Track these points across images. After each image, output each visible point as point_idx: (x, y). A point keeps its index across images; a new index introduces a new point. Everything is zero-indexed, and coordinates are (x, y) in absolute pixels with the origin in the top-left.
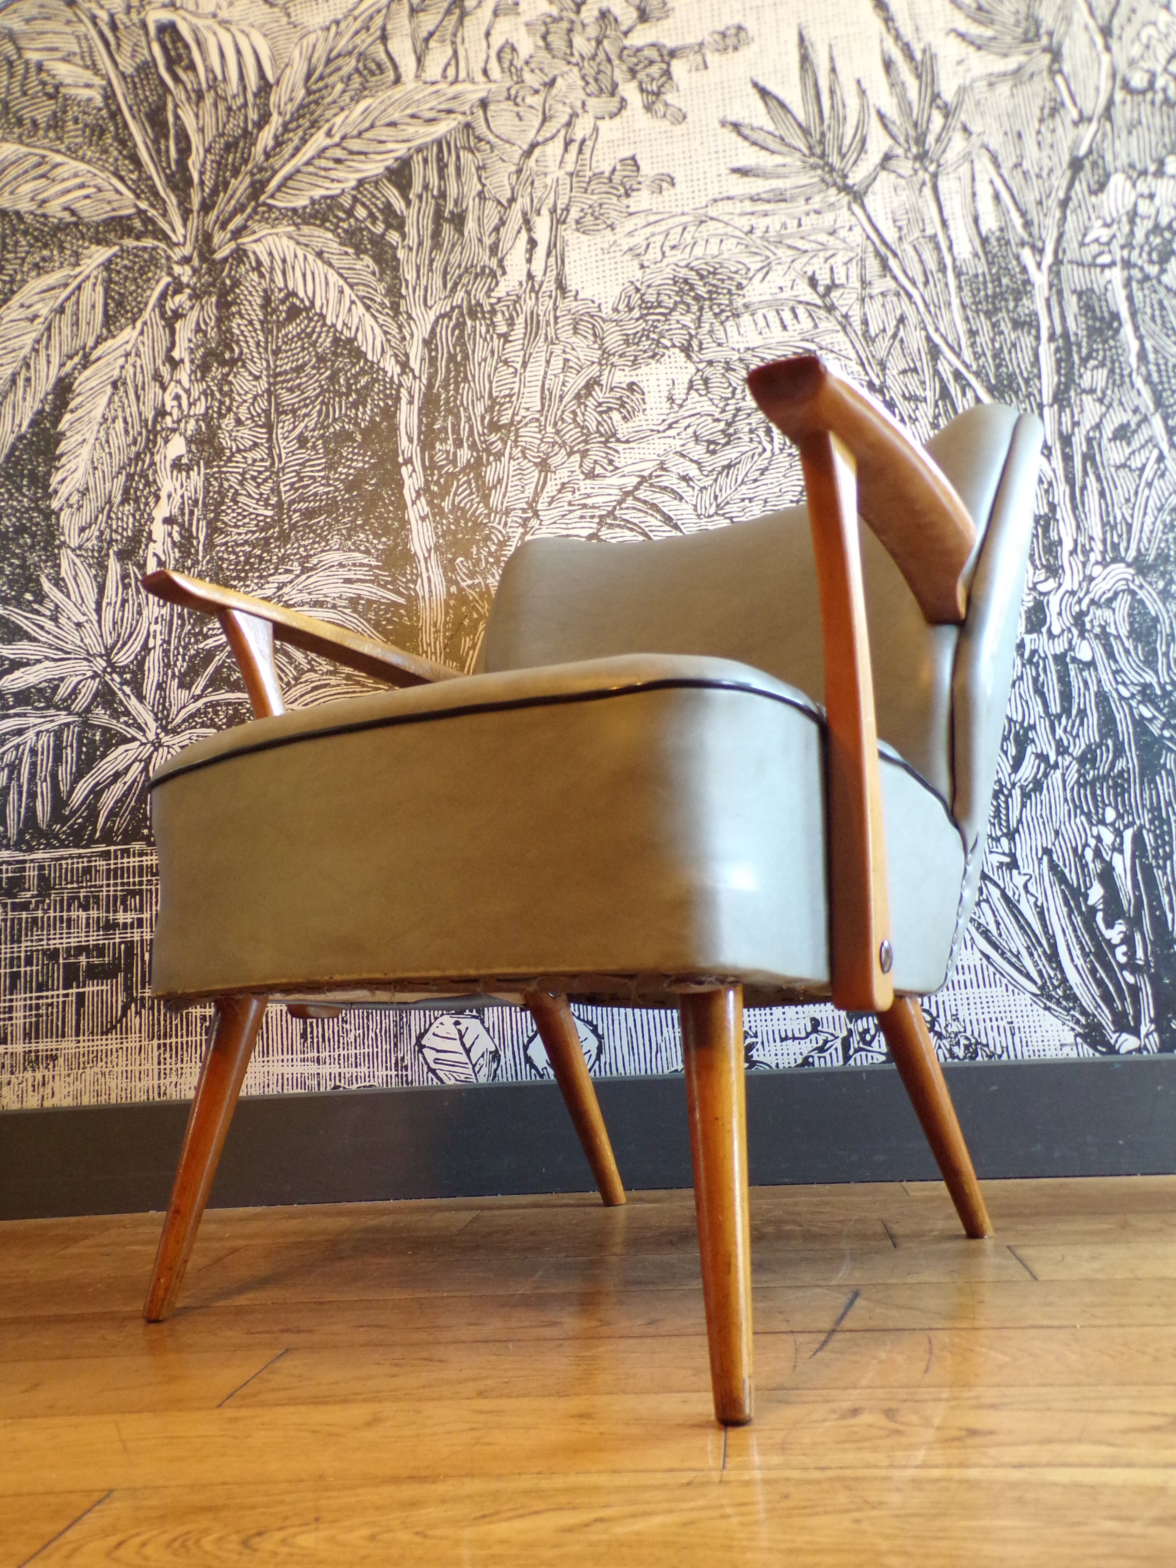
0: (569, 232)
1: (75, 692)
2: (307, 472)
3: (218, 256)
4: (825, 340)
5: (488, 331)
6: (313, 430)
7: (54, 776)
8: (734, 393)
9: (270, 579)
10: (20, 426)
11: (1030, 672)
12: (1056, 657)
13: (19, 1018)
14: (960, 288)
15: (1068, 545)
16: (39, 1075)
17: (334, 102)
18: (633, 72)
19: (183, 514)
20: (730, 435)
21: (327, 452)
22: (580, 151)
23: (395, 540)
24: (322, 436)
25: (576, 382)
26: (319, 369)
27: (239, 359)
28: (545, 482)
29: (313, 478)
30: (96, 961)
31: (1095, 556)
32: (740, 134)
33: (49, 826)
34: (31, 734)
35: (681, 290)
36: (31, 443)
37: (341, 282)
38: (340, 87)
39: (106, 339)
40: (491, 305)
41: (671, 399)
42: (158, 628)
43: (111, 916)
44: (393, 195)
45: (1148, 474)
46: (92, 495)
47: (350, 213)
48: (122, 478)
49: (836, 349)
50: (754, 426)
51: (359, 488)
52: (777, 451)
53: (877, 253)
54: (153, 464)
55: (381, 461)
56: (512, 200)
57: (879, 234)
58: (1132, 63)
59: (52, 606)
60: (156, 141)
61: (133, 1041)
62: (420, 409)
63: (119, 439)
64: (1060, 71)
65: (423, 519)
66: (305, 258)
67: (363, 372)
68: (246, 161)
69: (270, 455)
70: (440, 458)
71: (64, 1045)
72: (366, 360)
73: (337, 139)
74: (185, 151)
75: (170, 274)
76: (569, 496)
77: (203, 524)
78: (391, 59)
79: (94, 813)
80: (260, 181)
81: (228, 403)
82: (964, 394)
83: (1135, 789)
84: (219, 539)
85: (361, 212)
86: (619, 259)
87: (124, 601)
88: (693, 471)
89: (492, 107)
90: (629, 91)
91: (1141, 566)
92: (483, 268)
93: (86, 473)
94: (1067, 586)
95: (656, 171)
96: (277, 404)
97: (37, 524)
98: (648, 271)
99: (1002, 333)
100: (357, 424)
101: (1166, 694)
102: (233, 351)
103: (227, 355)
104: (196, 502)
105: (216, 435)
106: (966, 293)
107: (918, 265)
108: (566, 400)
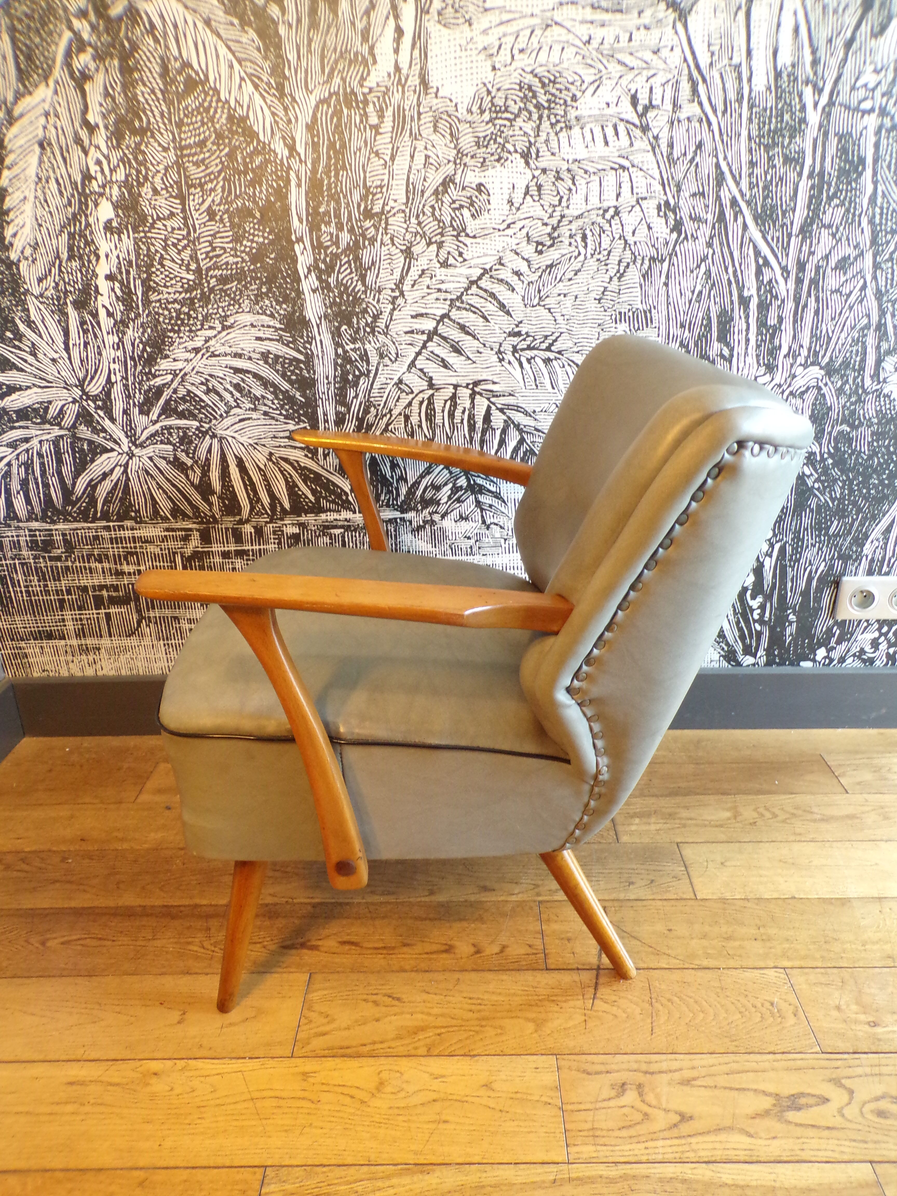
0: (432, 23)
1: (61, 412)
2: (217, 242)
3: (113, 13)
4: (637, 159)
5: (361, 121)
6: (219, 204)
7: (60, 473)
8: (560, 201)
9: (199, 333)
13: (70, 625)
14: (750, 120)
15: (784, 350)
16: (91, 658)
19: (121, 273)
20: (555, 238)
21: (232, 226)
23: (293, 307)
24: (227, 211)
25: (435, 179)
26: (218, 145)
27: (148, 129)
28: (409, 268)
29: (223, 248)
30: (114, 594)
31: (801, 360)
33: (64, 507)
34: (35, 442)
35: (525, 96)
37: (230, 56)
39: (23, 95)
40: (364, 94)
41: (510, 202)
42: (116, 366)
43: (119, 567)
45: (853, 298)
46: (43, 250)
48: (65, 236)
49: (644, 168)
50: (574, 232)
51: (262, 262)
52: (589, 256)
53: (691, 78)
54: (88, 225)
55: (278, 238)
57: (695, 58)
59: (29, 344)
61: (147, 641)
62: (307, 193)
63: (55, 201)
65: (314, 291)
66: (195, 24)
67: (256, 152)
69: (186, 224)
70: (325, 238)
71: (103, 642)
72: (259, 141)
75: (70, 28)
76: (426, 281)
77: (138, 282)
79: (93, 501)
81: (144, 172)
82: (736, 220)
84: (154, 297)
86: (474, 58)
88: (523, 267)
91: (830, 371)
92: (356, 54)
93: (34, 229)
94: (777, 381)
96: (186, 177)
97: (3, 273)
98: (499, 73)
99: (774, 166)
100: (255, 202)
101: (823, 460)
102: (141, 120)
103: (137, 124)
104: (130, 263)
105: (137, 202)
106: (754, 126)
107: (721, 93)
108: (426, 195)
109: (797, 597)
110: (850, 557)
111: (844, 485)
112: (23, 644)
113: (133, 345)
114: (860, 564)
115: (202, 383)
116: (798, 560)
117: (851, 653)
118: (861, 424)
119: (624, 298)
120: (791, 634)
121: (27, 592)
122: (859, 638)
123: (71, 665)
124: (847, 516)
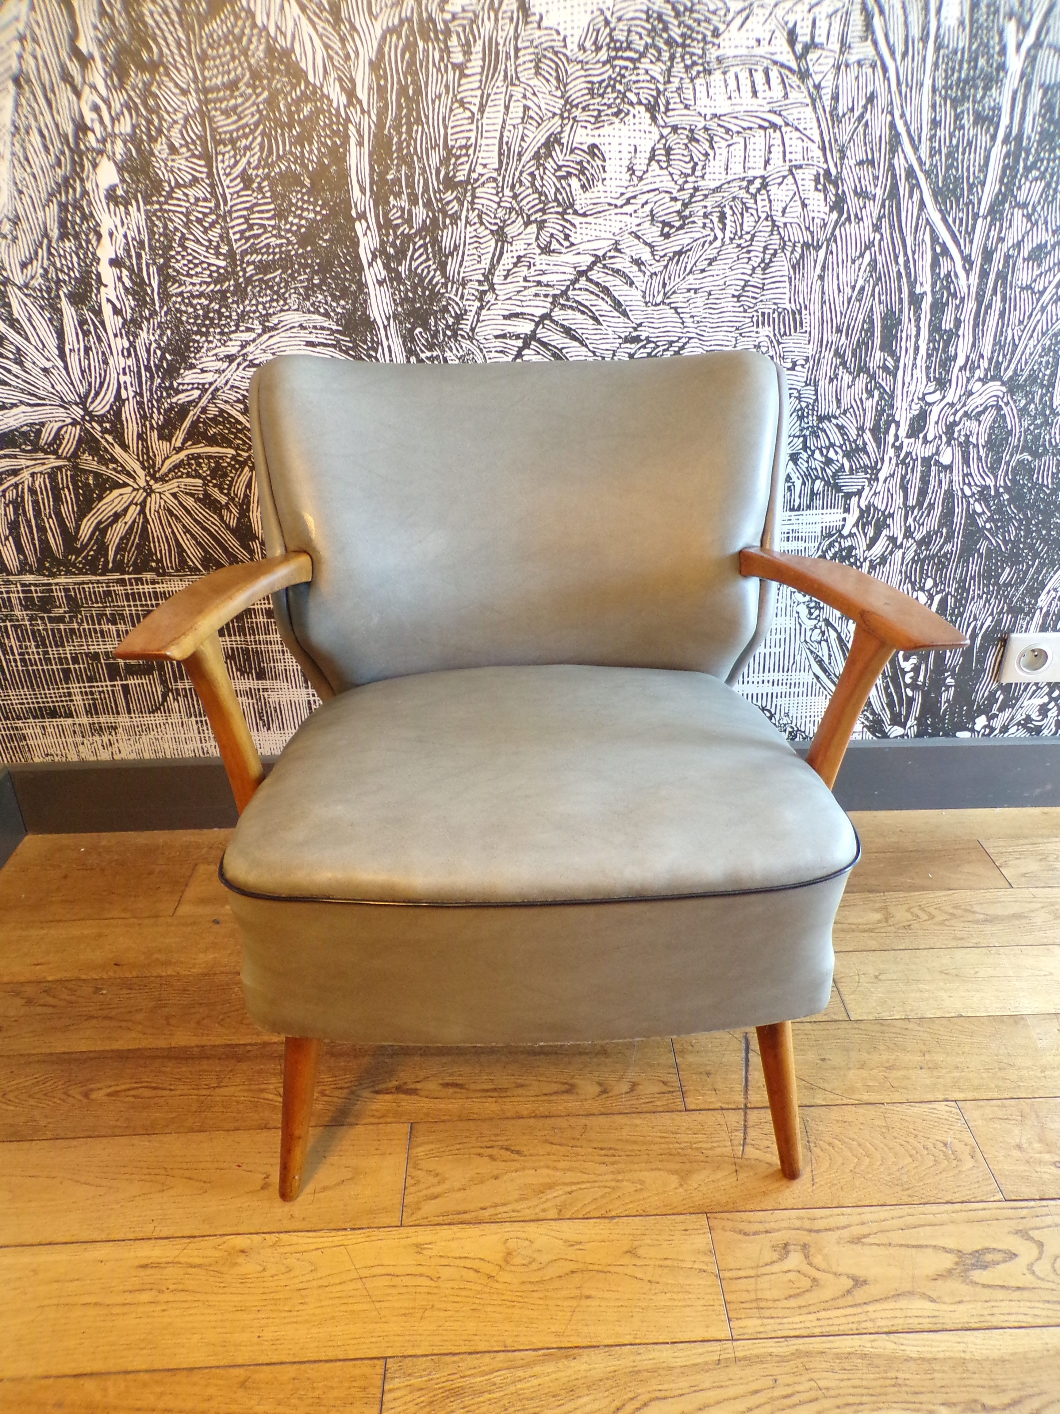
1: (58, 437)
2: (256, 218)
4: (793, 115)
5: (442, 59)
6: (256, 168)
7: (58, 514)
8: (694, 169)
9: (232, 336)
11: (901, 470)
12: (924, 459)
13: (78, 700)
14: (936, 65)
15: (961, 361)
16: (105, 739)
19: (130, 257)
20: (687, 217)
21: (274, 196)
23: (353, 304)
24: (267, 177)
25: (536, 137)
26: (254, 88)
27: (161, 63)
28: (501, 254)
29: (262, 226)
30: (132, 662)
31: (979, 373)
33: (65, 556)
34: (25, 476)
35: (654, 29)
40: (445, 22)
41: (631, 170)
42: (128, 379)
45: (1046, 298)
46: (25, 226)
48: (54, 207)
49: (801, 127)
50: (709, 210)
51: (313, 244)
52: (727, 241)
53: (865, 7)
54: (85, 193)
55: (334, 213)
59: (13, 348)
61: (175, 718)
62: (371, 154)
63: (40, 160)
65: (380, 283)
67: (304, 98)
69: (213, 193)
70: (394, 215)
71: (120, 719)
72: (308, 83)
76: (524, 271)
77: (153, 269)
79: (102, 548)
81: (156, 122)
82: (911, 196)
83: (953, 566)
84: (174, 289)
88: (645, 255)
91: (1013, 387)
94: (949, 399)
96: (213, 130)
99: (962, 127)
100: (303, 165)
101: (998, 494)
102: (150, 50)
103: (145, 56)
104: (141, 243)
105: (149, 163)
106: (941, 73)
107: (901, 27)
108: (524, 159)
109: (957, 657)
110: (1022, 610)
111: (1021, 524)
112: (20, 724)
113: (148, 351)
114: (1032, 619)
115: (238, 401)
116: (961, 614)
117: (1014, 722)
118: (1046, 451)
119: (768, 295)
120: (948, 701)
121: (23, 660)
122: (1026, 703)
123: (81, 748)
124: (1022, 562)
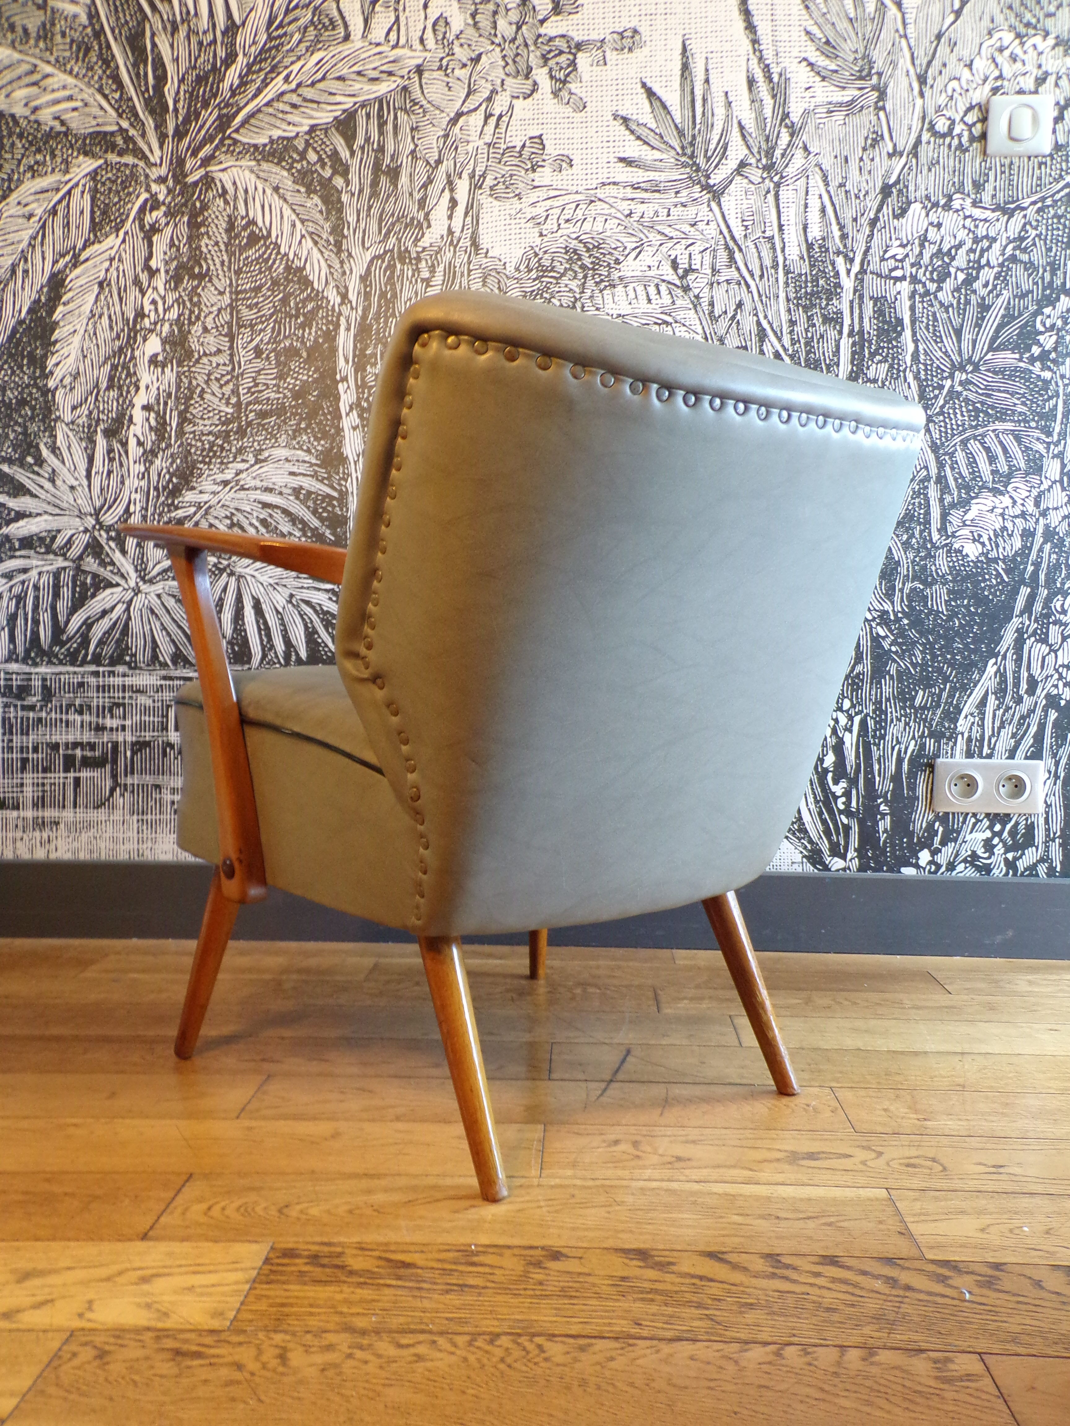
0: (484, 196)
1: (69, 542)
2: (261, 379)
3: (191, 179)
4: (680, 315)
5: (413, 275)
6: (267, 344)
7: (54, 608)
9: (230, 466)
10: (20, 311)
13: (29, 792)
14: (787, 284)
16: (45, 835)
17: (291, 50)
18: (545, 59)
19: (159, 404)
21: (278, 364)
22: (497, 126)
23: (331, 444)
24: (274, 350)
26: (273, 291)
27: (207, 274)
29: (266, 384)
30: (89, 754)
32: (627, 127)
33: (51, 647)
34: (33, 574)
36: (29, 328)
37: (294, 217)
38: (297, 36)
39: (93, 243)
40: (418, 253)
42: (138, 496)
43: (100, 721)
44: (339, 142)
46: (82, 379)
47: (303, 155)
48: (107, 367)
49: (687, 324)
51: (304, 398)
53: (727, 247)
54: (133, 357)
55: (322, 376)
56: (439, 162)
57: (730, 231)
58: (938, 109)
59: (50, 470)
60: (136, 65)
61: (117, 816)
62: (355, 336)
63: (104, 333)
64: (883, 108)
65: (355, 428)
66: (264, 191)
67: (309, 299)
68: (215, 96)
69: (232, 360)
70: (370, 378)
71: (65, 814)
72: (313, 289)
73: (293, 85)
74: (161, 79)
75: (148, 190)
77: (175, 413)
78: (343, 18)
79: (85, 641)
80: (226, 115)
81: (196, 312)
83: (866, 687)
84: (188, 428)
85: (312, 157)
86: (523, 225)
87: (109, 473)
89: (426, 75)
90: (541, 75)
92: (412, 219)
93: (77, 359)
95: (558, 152)
96: (238, 318)
97: (36, 399)
98: (546, 239)
99: (814, 325)
100: (303, 343)
101: (898, 620)
102: (201, 267)
103: (197, 270)
104: (169, 394)
105: (186, 339)
106: (791, 289)
107: (757, 260)
109: (887, 782)
110: (942, 735)
111: (925, 648)
113: (159, 475)
114: (955, 743)
115: (227, 517)
116: (883, 737)
117: (960, 858)
118: (934, 582)
120: (885, 831)
122: (968, 838)
123: (19, 844)
124: (934, 686)
